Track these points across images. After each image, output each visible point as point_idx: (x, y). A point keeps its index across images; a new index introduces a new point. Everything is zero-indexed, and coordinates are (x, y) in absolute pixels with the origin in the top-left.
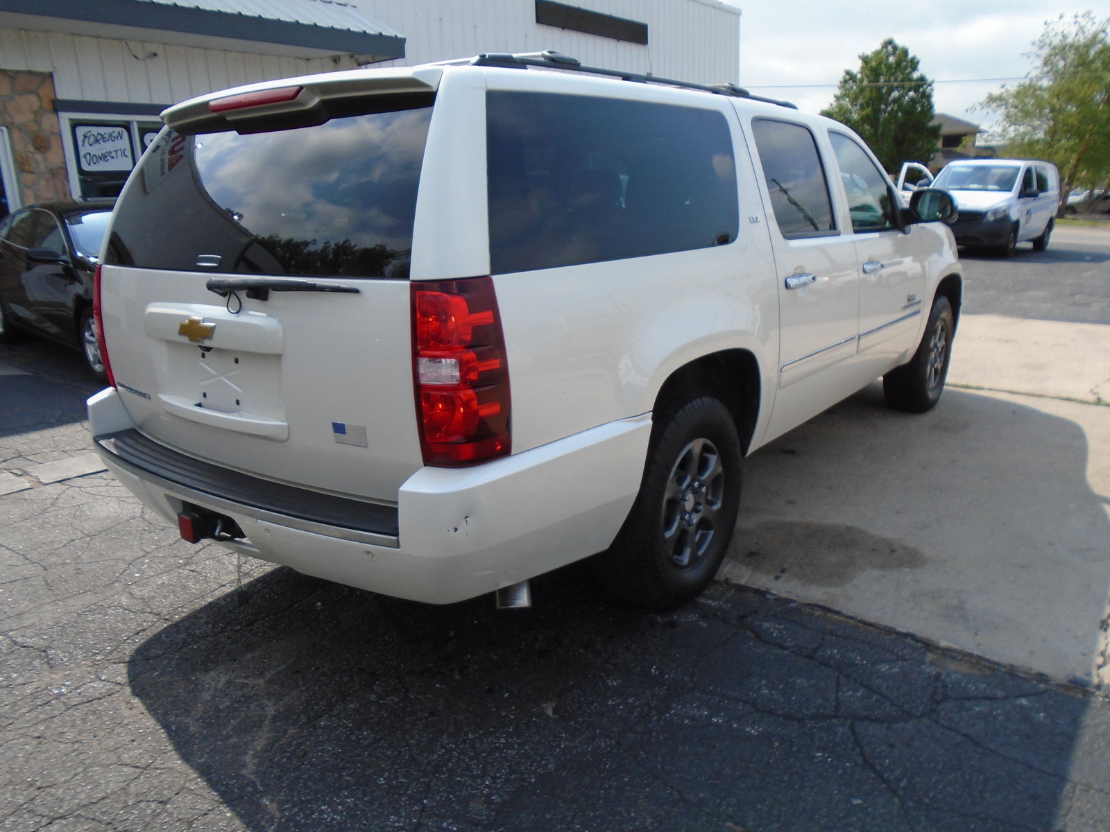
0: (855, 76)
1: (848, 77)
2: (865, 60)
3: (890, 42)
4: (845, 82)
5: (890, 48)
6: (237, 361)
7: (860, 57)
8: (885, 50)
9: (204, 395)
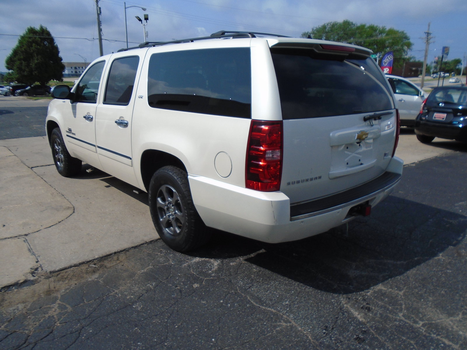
6: (360, 145)
9: (347, 164)
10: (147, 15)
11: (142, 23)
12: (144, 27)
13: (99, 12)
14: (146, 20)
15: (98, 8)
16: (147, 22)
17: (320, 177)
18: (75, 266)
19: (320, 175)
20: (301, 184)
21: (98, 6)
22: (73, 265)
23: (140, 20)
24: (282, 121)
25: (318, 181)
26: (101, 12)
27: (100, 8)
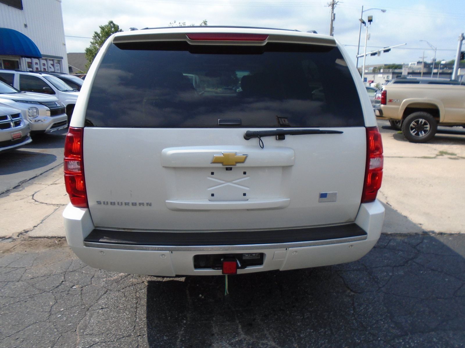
0: (99, 35)
1: (96, 35)
2: (102, 28)
3: (112, 22)
4: (95, 36)
5: (112, 25)
6: (245, 173)
7: (100, 27)
8: (110, 25)
9: (213, 195)
10: (372, 17)
11: (365, 25)
12: (367, 29)
13: (333, 19)
14: (369, 22)
15: (333, 15)
16: (370, 24)
17: (149, 204)
18: (48, 238)
19: (149, 202)
20: (116, 207)
21: (333, 12)
22: (47, 236)
23: (364, 22)
24: (83, 128)
25: (146, 208)
26: (334, 18)
27: (334, 15)
